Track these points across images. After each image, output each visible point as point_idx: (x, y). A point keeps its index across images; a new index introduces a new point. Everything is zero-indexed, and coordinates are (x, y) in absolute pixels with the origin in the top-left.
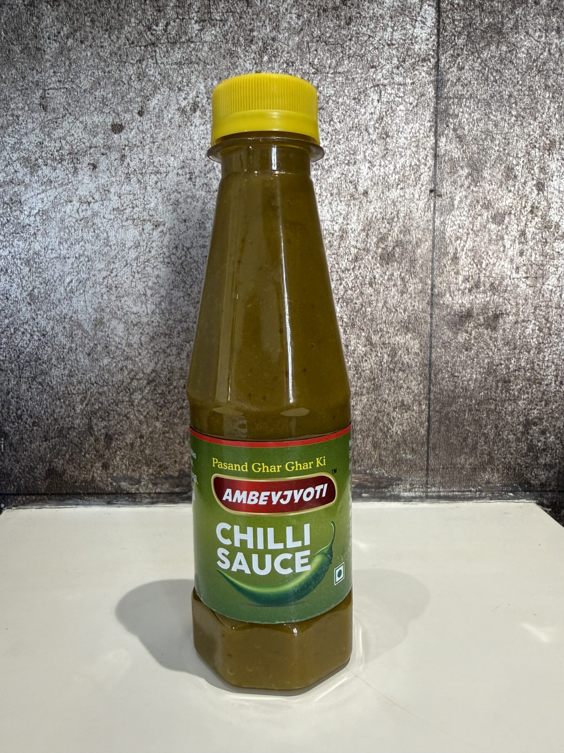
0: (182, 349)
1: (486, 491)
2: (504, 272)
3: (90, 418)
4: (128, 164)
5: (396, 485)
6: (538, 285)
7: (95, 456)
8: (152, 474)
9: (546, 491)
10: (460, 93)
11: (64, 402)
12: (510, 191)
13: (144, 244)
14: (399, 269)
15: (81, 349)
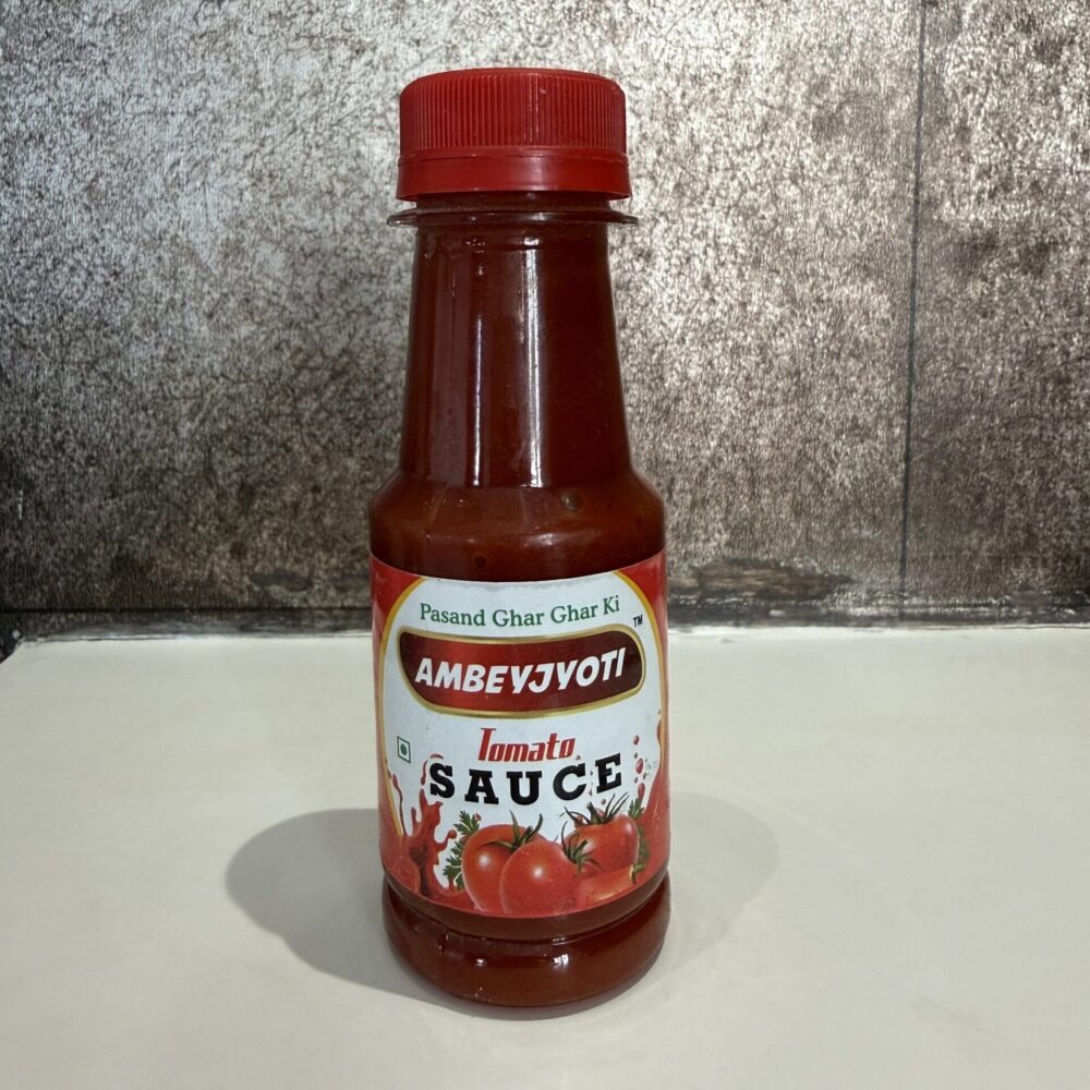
1: (1021, 605)
2: (1059, 159)
3: (209, 451)
5: (839, 592)
7: (218, 528)
8: (337, 569)
11: (154, 415)
13: (332, 87)
14: (851, 149)
15: (193, 303)
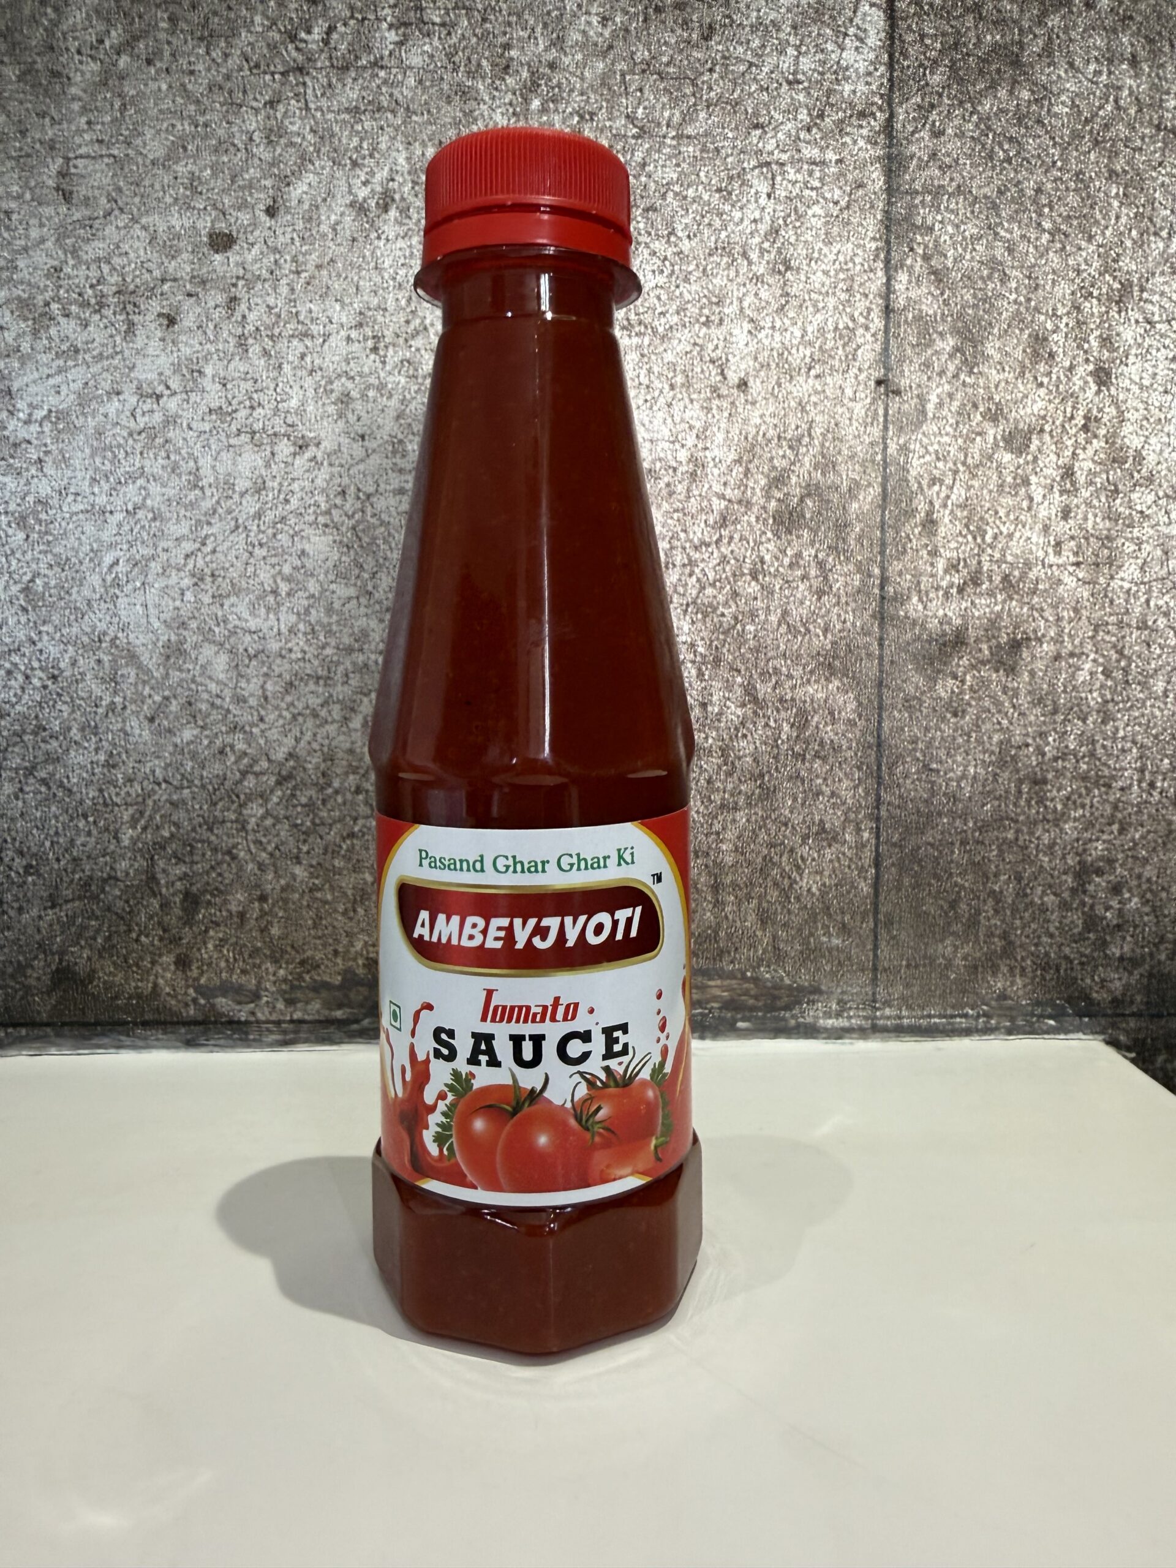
0: (352, 710)
1: (999, 1016)
2: (1031, 552)
3: (152, 859)
4: (244, 317)
5: (808, 1003)
6: (1102, 580)
7: (161, 939)
8: (285, 981)
9: (1123, 1015)
10: (936, 183)
11: (95, 822)
12: (1041, 385)
13: (276, 484)
14: (812, 543)
15: (134, 707)
